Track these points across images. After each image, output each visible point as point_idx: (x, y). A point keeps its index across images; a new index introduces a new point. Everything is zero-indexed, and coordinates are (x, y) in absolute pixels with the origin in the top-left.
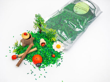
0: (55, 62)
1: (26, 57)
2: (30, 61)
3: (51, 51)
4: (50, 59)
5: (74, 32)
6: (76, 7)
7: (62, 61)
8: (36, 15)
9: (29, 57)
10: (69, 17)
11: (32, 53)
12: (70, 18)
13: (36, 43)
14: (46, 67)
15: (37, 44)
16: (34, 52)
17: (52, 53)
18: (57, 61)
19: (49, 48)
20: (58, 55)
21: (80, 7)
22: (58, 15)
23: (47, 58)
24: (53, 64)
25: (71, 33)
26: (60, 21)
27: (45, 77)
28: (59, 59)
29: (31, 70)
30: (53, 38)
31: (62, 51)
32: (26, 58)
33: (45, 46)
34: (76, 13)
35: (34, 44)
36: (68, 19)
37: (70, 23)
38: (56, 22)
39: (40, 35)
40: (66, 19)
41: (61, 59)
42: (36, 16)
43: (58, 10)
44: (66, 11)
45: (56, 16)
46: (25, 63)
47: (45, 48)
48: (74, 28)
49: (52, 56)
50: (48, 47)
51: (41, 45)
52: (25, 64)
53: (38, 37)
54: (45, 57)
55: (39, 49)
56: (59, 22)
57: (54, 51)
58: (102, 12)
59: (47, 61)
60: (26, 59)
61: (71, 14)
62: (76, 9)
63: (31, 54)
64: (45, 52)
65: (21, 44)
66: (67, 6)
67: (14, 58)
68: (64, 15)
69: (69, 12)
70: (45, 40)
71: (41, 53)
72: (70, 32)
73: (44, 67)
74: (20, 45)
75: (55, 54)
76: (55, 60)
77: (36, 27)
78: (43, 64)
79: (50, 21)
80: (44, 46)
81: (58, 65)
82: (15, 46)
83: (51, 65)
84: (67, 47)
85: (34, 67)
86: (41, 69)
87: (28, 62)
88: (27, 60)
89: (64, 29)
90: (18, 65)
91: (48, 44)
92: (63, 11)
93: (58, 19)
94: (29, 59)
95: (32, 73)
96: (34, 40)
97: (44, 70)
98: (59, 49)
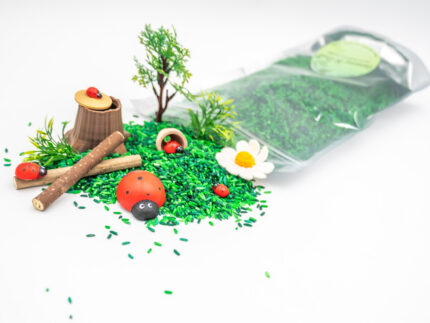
0: (229, 214)
1: (84, 182)
2: (102, 198)
3: (211, 171)
4: (203, 197)
5: (315, 133)
6: (323, 59)
7: (262, 215)
9: (99, 186)
11: (115, 172)
13: (140, 146)
14: (182, 223)
15: (143, 148)
16: (124, 170)
17: (215, 178)
18: (238, 210)
20: (244, 193)
21: (337, 58)
23: (191, 193)
24: (219, 217)
27: (178, 254)
28: (246, 206)
32: (85, 190)
33: (182, 152)
41: (261, 207)
44: (277, 69)
46: (76, 204)
47: (178, 157)
49: (213, 189)
50: (197, 157)
51: (159, 148)
52: (80, 205)
54: (178, 188)
55: (151, 160)
57: (226, 172)
59: (191, 203)
60: (82, 193)
63: (111, 175)
71: (161, 174)
73: (174, 224)
76: (229, 207)
78: (169, 215)
80: (177, 151)
81: (242, 223)
83: (206, 220)
85: (125, 220)
86: (158, 228)
87: (95, 201)
88: (87, 193)
89: (271, 114)
94: (99, 192)
95: (109, 237)
96: (130, 139)
97: (176, 231)
98: (249, 169)
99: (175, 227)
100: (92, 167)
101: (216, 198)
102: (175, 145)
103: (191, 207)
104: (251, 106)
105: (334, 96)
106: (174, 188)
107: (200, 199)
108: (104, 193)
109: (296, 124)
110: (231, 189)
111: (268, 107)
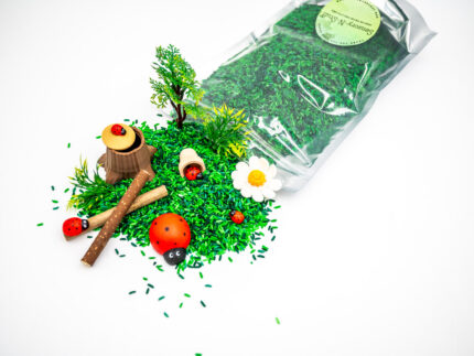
0: (245, 244)
1: (122, 225)
2: (138, 240)
3: (228, 197)
4: (222, 231)
5: (319, 121)
6: (327, 19)
7: (273, 239)
8: (159, 50)
9: (135, 227)
10: (297, 59)
11: (146, 207)
12: (302, 63)
13: (165, 166)
14: (206, 263)
15: (168, 171)
16: (154, 203)
17: (232, 205)
18: (253, 238)
19: (220, 187)
20: (257, 214)
21: (340, 18)
22: (252, 53)
23: (212, 228)
24: (236, 249)
25: (309, 123)
26: (261, 75)
27: (204, 305)
28: (259, 230)
29: (145, 279)
30: (231, 145)
31: (271, 196)
32: (123, 231)
33: (202, 178)
34: (325, 42)
35: (156, 172)
36: (292, 68)
37: (304, 83)
38: (242, 82)
39: (178, 134)
40: (286, 64)
41: (271, 229)
42: (161, 54)
43: (253, 35)
44: (284, 36)
45: (246, 58)
46: (117, 252)
47: (199, 185)
48: (320, 104)
49: (231, 217)
50: (215, 183)
51: (182, 175)
52: (121, 253)
53: (173, 144)
54: (201, 223)
55: (175, 189)
56: (259, 80)
57: (241, 196)
58: (434, 34)
59: (213, 238)
60: (121, 236)
61: (304, 45)
62: (327, 26)
63: (143, 211)
64: (201, 202)
65: (103, 174)
66: (289, 17)
67: (72, 229)
68: (277, 50)
69: (296, 40)
70: (201, 155)
71: (185, 207)
72: (304, 118)
73: (201, 265)
74: (97, 177)
75: (243, 210)
76: (244, 236)
77: (160, 99)
78: (195, 254)
79: (218, 78)
80: (197, 178)
81: (256, 254)
82: (77, 182)
83: (227, 254)
84: (292, 182)
85: (159, 267)
86: (187, 272)
87: (133, 244)
88: (125, 236)
89: (279, 107)
90: (91, 258)
91: (211, 171)
92: (272, 34)
93: (250, 67)
94: (135, 234)
95: (147, 292)
96: (156, 155)
97: (201, 275)
98: (260, 188)
99: (198, 270)
100: (129, 207)
101: (234, 228)
102: (195, 172)
103: (213, 242)
104: (261, 97)
106: (197, 221)
107: (219, 232)
108: (139, 235)
110: (246, 213)
111: (276, 99)
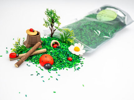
0: (72, 66)
1: (30, 58)
3: (67, 53)
5: (98, 39)
6: (100, 15)
7: (82, 66)
9: (34, 59)
11: (39, 54)
13: (46, 45)
14: (58, 70)
16: (41, 54)
17: (68, 55)
18: (75, 65)
19: (65, 50)
20: (77, 59)
23: (61, 60)
24: (69, 67)
25: (94, 39)
27: (57, 80)
28: (77, 63)
29: (37, 72)
38: (73, 28)
41: (81, 64)
42: (48, 12)
43: (76, 19)
44: (87, 19)
45: (74, 23)
46: (27, 65)
47: (57, 49)
50: (63, 49)
52: (29, 65)
53: (49, 41)
55: (49, 50)
56: (78, 27)
57: (71, 53)
59: (61, 63)
60: (29, 61)
62: (100, 17)
64: (58, 53)
71: (52, 55)
73: (56, 70)
76: (72, 64)
78: (55, 67)
80: (57, 47)
81: (76, 69)
83: (66, 68)
85: (42, 69)
86: (52, 71)
87: (33, 63)
88: (31, 61)
89: (85, 34)
91: (61, 46)
93: (75, 25)
94: (34, 61)
95: (37, 75)
96: (43, 43)
97: (57, 72)
98: (78, 52)
99: (56, 71)
100: (32, 53)
101: (68, 62)
102: (56, 45)
103: (61, 65)
104: (79, 31)
105: (103, 27)
106: (56, 59)
107: (64, 62)
108: (36, 61)
109: (92, 37)
110: (73, 58)
111: (84, 32)
